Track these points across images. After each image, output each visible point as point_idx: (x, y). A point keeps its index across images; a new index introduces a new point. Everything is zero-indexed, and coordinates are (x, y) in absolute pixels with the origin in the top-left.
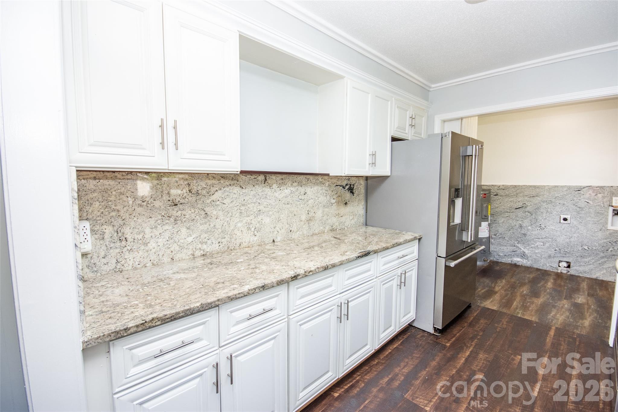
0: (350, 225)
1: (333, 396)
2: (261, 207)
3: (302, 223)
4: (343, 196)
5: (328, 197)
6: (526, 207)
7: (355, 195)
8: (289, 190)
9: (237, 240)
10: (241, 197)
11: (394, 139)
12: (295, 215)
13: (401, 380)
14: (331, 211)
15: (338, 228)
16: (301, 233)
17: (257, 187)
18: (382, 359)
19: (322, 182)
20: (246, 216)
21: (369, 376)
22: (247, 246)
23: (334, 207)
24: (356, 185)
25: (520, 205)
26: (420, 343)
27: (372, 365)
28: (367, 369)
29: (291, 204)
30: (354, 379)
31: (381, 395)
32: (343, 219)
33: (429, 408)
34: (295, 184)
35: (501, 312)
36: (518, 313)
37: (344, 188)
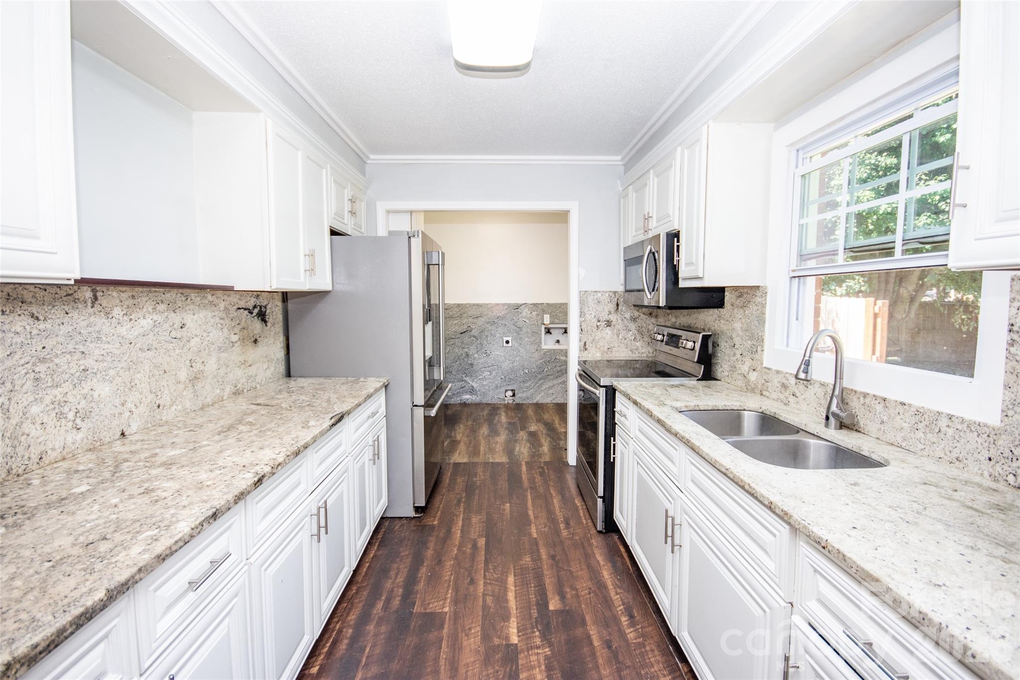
0: (264, 379)
1: (310, 674)
2: (89, 362)
3: (181, 386)
4: (250, 327)
5: (226, 330)
6: (471, 331)
7: (269, 324)
8: (149, 320)
9: (32, 448)
10: (34, 341)
11: (333, 233)
12: (165, 372)
13: (400, 594)
14: (233, 358)
15: (246, 387)
16: (180, 407)
17: (74, 314)
18: (362, 581)
19: (213, 301)
20: (53, 386)
21: (353, 614)
22: (60, 458)
23: (237, 348)
24: (269, 307)
25: (464, 328)
26: (403, 535)
27: (350, 597)
28: (347, 606)
29: (156, 349)
30: (333, 631)
31: (383, 629)
32: (252, 371)
33: (448, 608)
34: (162, 307)
35: (473, 463)
36: (488, 458)
37: (251, 313)
